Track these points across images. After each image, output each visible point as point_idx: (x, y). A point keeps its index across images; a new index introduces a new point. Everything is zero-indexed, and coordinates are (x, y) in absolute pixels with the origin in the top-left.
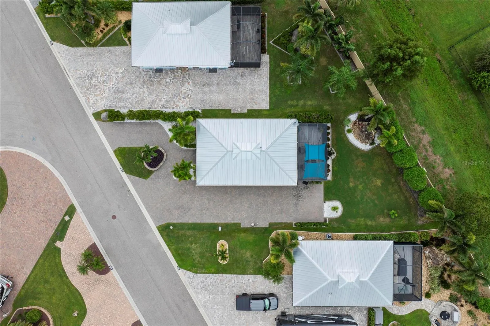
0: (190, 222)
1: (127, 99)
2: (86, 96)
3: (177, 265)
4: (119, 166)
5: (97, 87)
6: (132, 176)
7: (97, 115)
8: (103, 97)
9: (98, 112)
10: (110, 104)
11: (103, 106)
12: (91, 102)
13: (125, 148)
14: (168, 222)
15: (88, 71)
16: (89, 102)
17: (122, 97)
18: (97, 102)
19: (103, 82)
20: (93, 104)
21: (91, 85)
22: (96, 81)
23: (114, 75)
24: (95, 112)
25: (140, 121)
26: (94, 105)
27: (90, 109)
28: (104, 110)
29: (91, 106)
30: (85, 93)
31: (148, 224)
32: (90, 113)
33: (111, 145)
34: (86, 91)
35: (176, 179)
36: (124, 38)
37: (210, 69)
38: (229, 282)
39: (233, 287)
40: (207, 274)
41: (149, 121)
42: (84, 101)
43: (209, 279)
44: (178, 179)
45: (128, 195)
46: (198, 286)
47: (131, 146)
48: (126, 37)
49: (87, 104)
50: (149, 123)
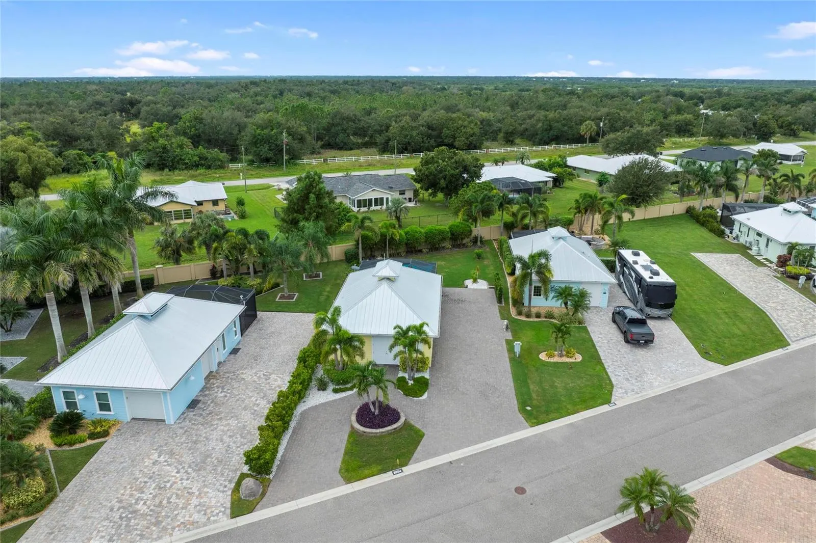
0: (512, 384)
1: (227, 451)
2: (173, 529)
3: (606, 406)
4: (388, 476)
5: (165, 502)
6: (415, 455)
7: (240, 507)
8: (197, 493)
9: (232, 504)
10: (225, 481)
11: (221, 494)
12: (196, 517)
13: (344, 462)
14: (517, 409)
15: (108, 519)
16: (193, 523)
17: (217, 458)
18: (204, 506)
19: (160, 488)
20: (205, 514)
21: (151, 515)
22: (148, 503)
23: (156, 468)
24: (228, 511)
25: (290, 430)
26: (209, 511)
27: (215, 522)
28: (233, 492)
29: (209, 519)
30: (165, 529)
31: (527, 438)
32: (226, 523)
33: (330, 486)
34: (161, 527)
35: (425, 396)
36: (83, 445)
37: (230, 353)
38: (611, 354)
39: (619, 351)
40: (609, 374)
41: (295, 422)
42: (186, 534)
43: (617, 373)
44: (426, 393)
45: (462, 464)
46: (637, 384)
47: (342, 451)
48: (84, 441)
49: (197, 528)
50: (299, 423)
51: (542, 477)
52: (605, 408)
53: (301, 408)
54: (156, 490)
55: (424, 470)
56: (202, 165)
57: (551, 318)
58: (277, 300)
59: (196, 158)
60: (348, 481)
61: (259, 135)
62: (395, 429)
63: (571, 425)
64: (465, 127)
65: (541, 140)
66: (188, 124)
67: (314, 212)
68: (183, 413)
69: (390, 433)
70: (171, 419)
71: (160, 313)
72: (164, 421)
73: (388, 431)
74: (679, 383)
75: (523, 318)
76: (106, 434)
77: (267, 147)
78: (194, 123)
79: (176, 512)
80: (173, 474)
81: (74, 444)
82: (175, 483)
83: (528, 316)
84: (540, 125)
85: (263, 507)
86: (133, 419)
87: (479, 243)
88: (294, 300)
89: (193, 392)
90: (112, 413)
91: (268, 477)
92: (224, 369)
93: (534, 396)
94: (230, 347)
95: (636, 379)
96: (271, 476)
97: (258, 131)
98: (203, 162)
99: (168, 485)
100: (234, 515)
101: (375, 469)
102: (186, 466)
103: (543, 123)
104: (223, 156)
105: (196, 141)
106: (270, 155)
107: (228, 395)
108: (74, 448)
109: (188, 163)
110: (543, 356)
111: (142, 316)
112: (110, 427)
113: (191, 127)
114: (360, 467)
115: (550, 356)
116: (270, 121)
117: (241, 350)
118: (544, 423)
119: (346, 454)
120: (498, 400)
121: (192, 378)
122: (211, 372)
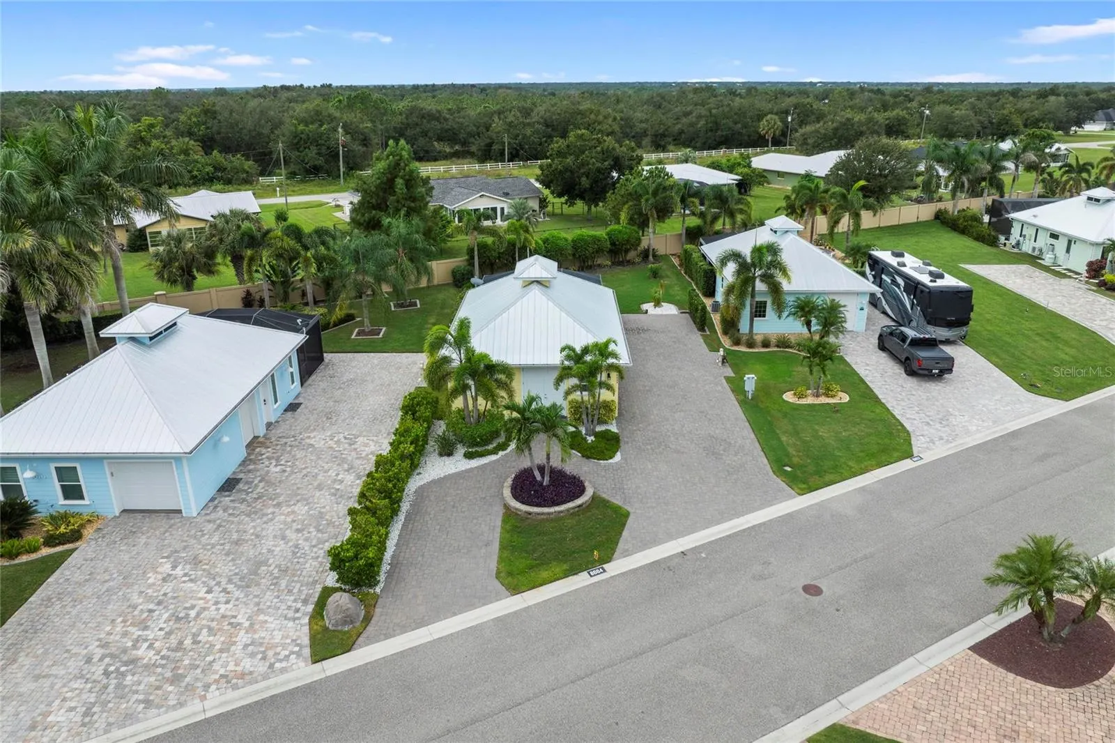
0: (753, 436)
1: (294, 553)
2: (207, 687)
3: (908, 461)
4: (581, 580)
5: (188, 642)
6: (621, 545)
7: (328, 643)
8: (247, 624)
9: (313, 638)
10: (295, 601)
11: (291, 624)
12: (247, 664)
13: (501, 560)
14: (771, 473)
15: (82, 677)
16: (242, 675)
17: (278, 566)
18: (261, 644)
19: (178, 619)
20: (264, 658)
21: (163, 666)
22: (157, 644)
23: (168, 588)
24: (307, 652)
25: (402, 517)
26: (270, 653)
28: (312, 617)
29: (271, 666)
30: (190, 688)
31: (798, 512)
32: (304, 672)
33: (485, 600)
34: (183, 684)
35: (618, 457)
36: (34, 556)
37: (285, 410)
38: (892, 391)
39: (902, 386)
40: (899, 417)
41: (408, 504)
42: (231, 694)
43: (908, 416)
44: (619, 453)
45: (703, 555)
46: (943, 429)
47: (496, 546)
48: (36, 550)
49: (251, 683)
50: (414, 505)
51: (840, 568)
52: (906, 464)
53: (414, 484)
54: (171, 623)
55: (641, 568)
56: (219, 179)
57: (786, 347)
58: (353, 337)
59: (209, 169)
60: (515, 590)
61: (302, 133)
62: (579, 506)
63: (863, 490)
64: (600, 123)
65: (704, 143)
66: (194, 119)
67: (404, 206)
68: (212, 500)
69: (572, 513)
70: (192, 508)
71: (165, 337)
72: (179, 512)
73: (568, 510)
74: (1006, 425)
75: (743, 349)
76: (76, 536)
77: (314, 150)
78: (203, 118)
79: (209, 659)
80: (200, 595)
81: (17, 555)
82: (204, 609)
83: (751, 344)
84: (702, 122)
85: (370, 641)
86: (125, 511)
87: (651, 257)
88: (381, 336)
89: (228, 465)
90: (86, 502)
91: (372, 591)
92: (276, 433)
93: (791, 450)
94: (285, 399)
95: (941, 423)
96: (378, 590)
97: (301, 127)
98: (220, 174)
99: (193, 613)
100: (317, 657)
101: (558, 569)
102: (224, 581)
103: (706, 121)
104: (249, 165)
105: (208, 144)
106: (320, 161)
107: (288, 469)
108: (16, 561)
109: (196, 176)
110: (789, 397)
111: (133, 339)
112: (82, 526)
113: (198, 124)
114: (531, 567)
115: (801, 396)
116: (318, 113)
117: (302, 406)
118: (817, 489)
119: (503, 547)
120: (736, 459)
121: (226, 439)
122: (256, 438)
